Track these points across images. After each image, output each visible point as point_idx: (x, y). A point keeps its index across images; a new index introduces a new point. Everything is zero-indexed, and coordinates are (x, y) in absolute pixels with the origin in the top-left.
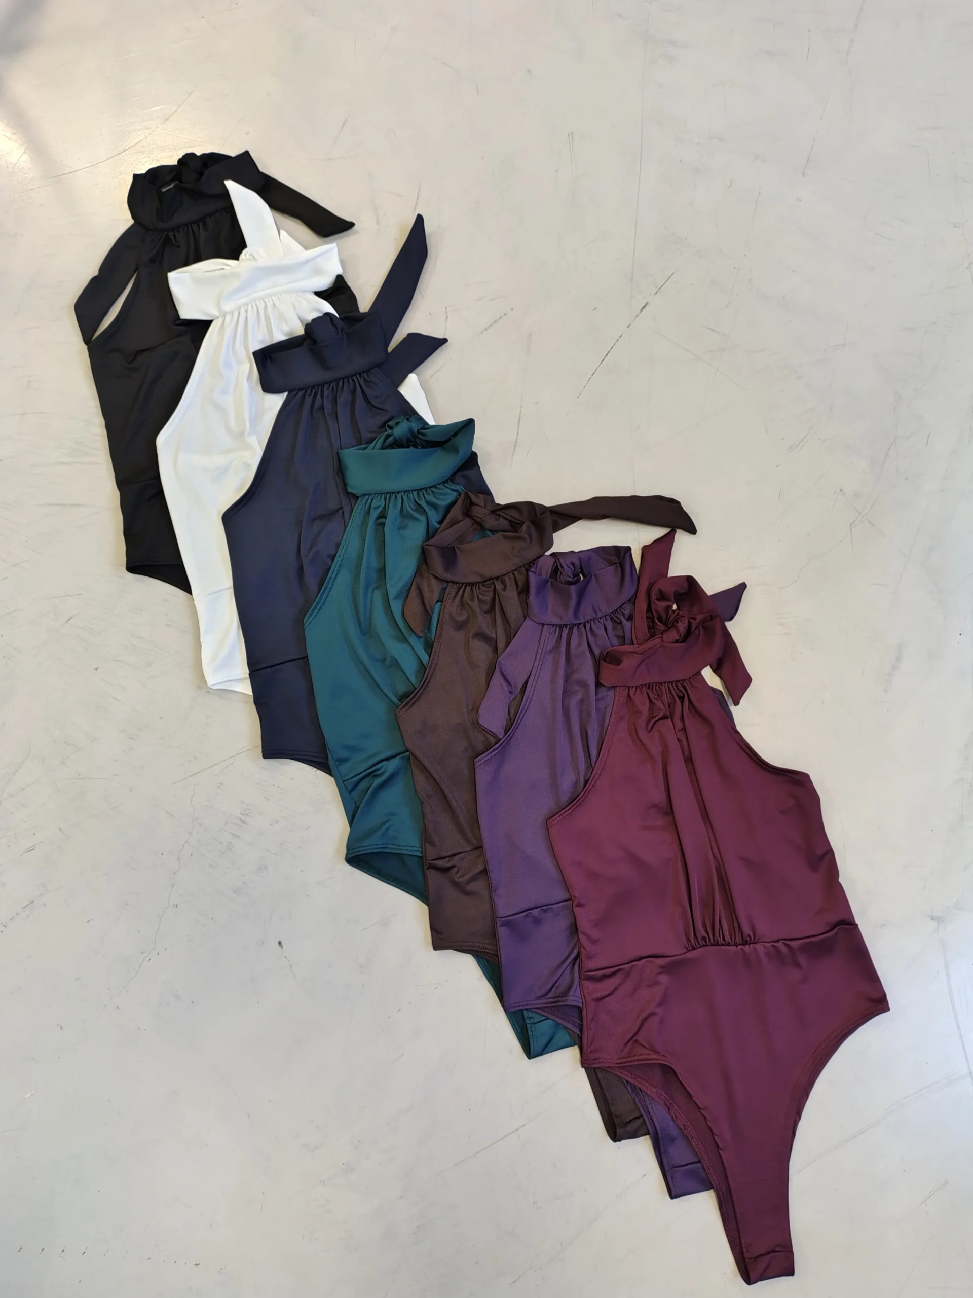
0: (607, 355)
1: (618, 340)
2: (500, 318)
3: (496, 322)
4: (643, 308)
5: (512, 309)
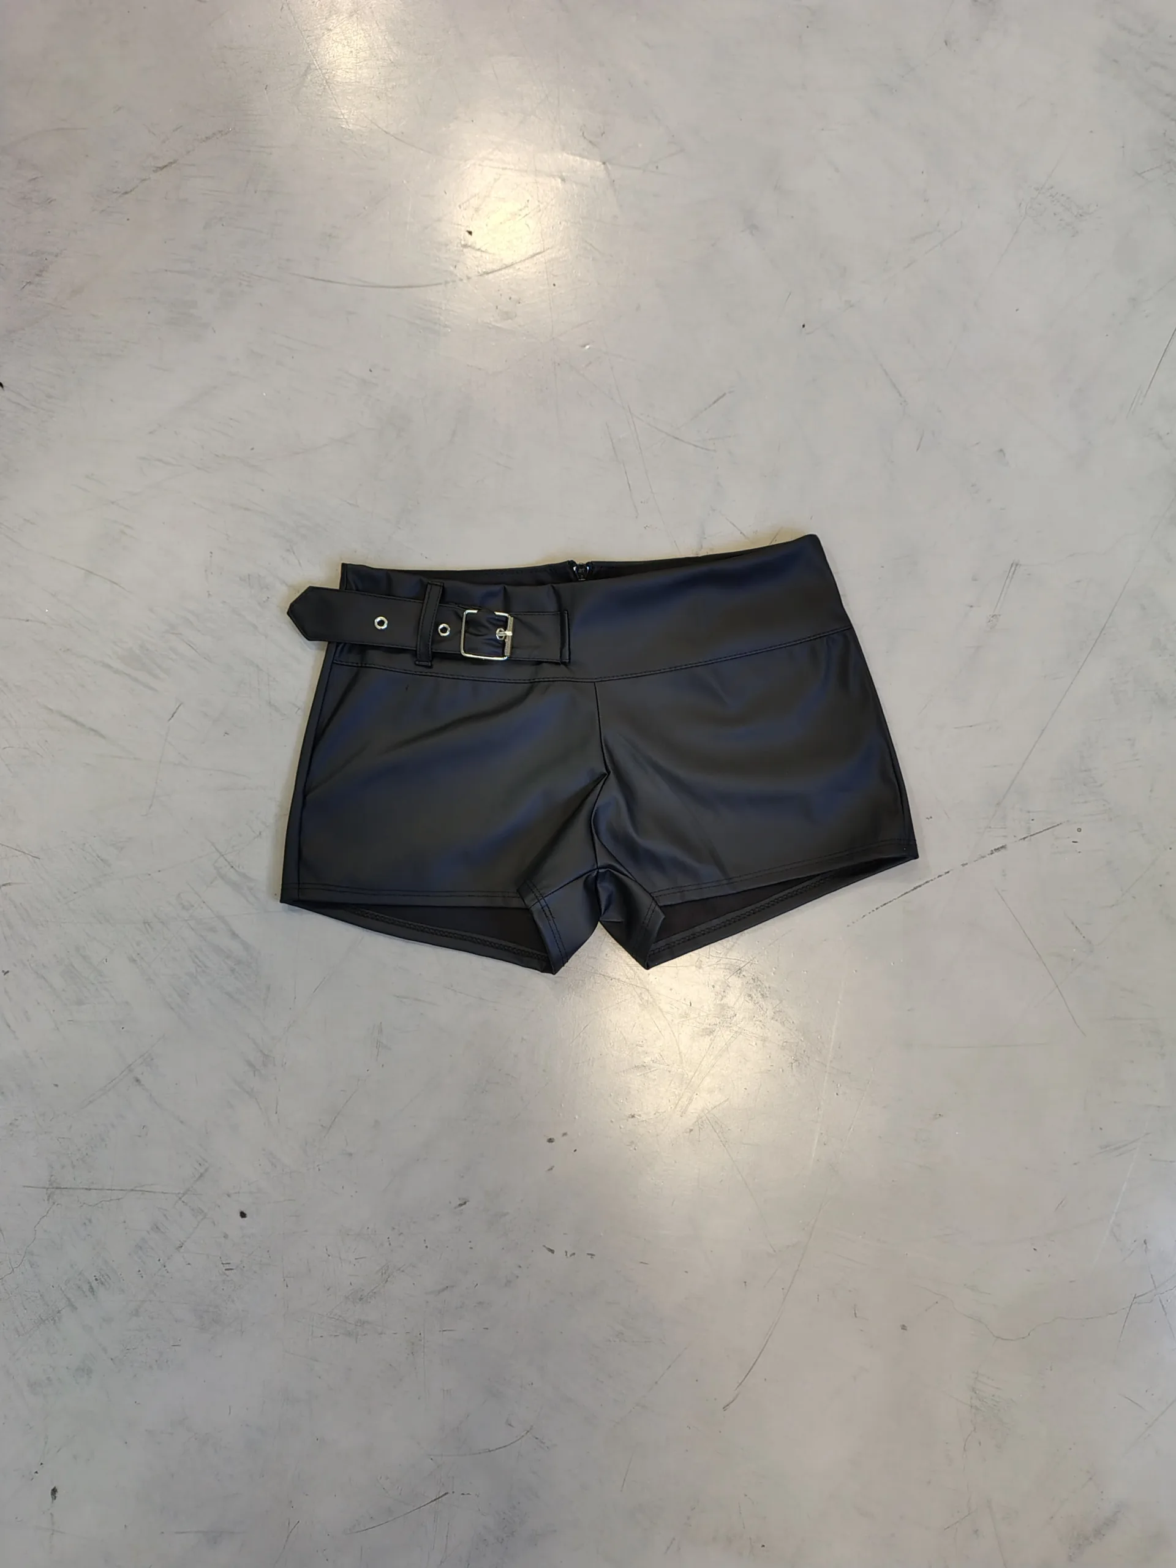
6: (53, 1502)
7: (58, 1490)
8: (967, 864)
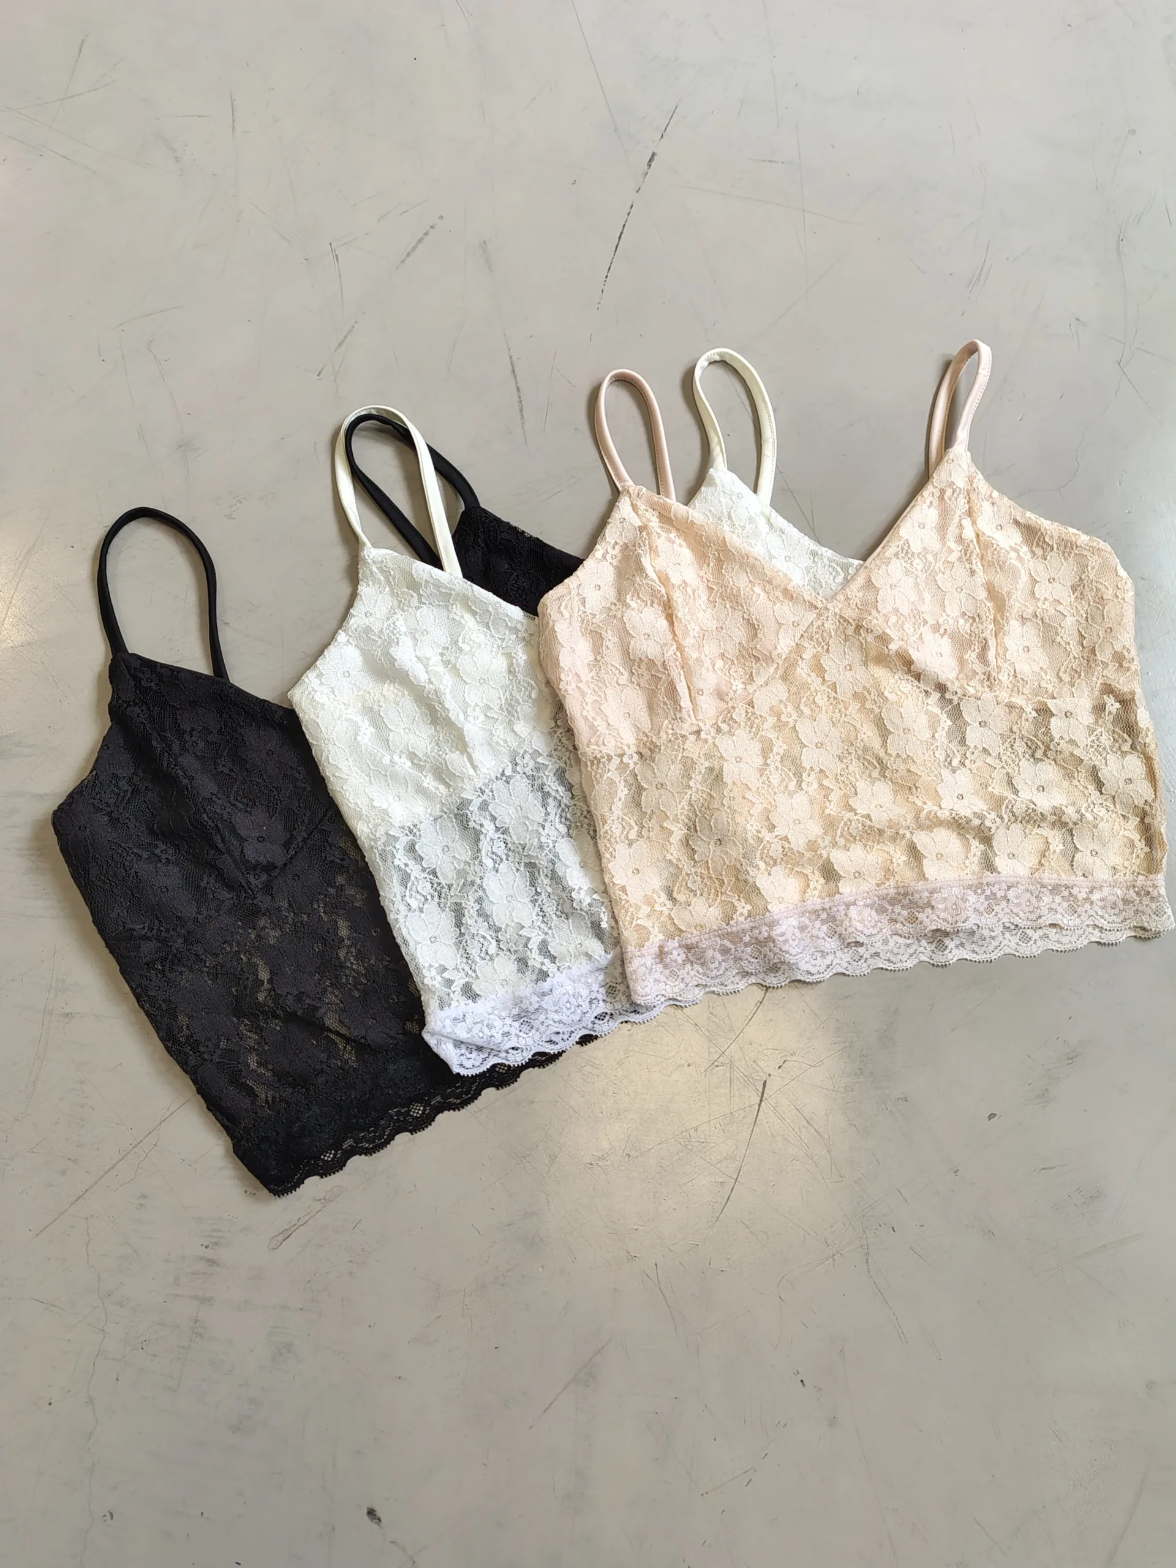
0: (620, 238)
1: (629, 214)
2: (426, 234)
3: (420, 241)
4: (651, 160)
5: (441, 217)
6: (381, 1528)
7: (375, 1508)
8: (639, 189)
